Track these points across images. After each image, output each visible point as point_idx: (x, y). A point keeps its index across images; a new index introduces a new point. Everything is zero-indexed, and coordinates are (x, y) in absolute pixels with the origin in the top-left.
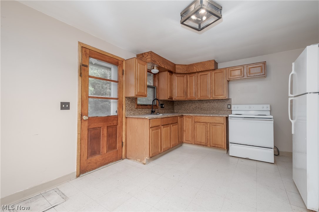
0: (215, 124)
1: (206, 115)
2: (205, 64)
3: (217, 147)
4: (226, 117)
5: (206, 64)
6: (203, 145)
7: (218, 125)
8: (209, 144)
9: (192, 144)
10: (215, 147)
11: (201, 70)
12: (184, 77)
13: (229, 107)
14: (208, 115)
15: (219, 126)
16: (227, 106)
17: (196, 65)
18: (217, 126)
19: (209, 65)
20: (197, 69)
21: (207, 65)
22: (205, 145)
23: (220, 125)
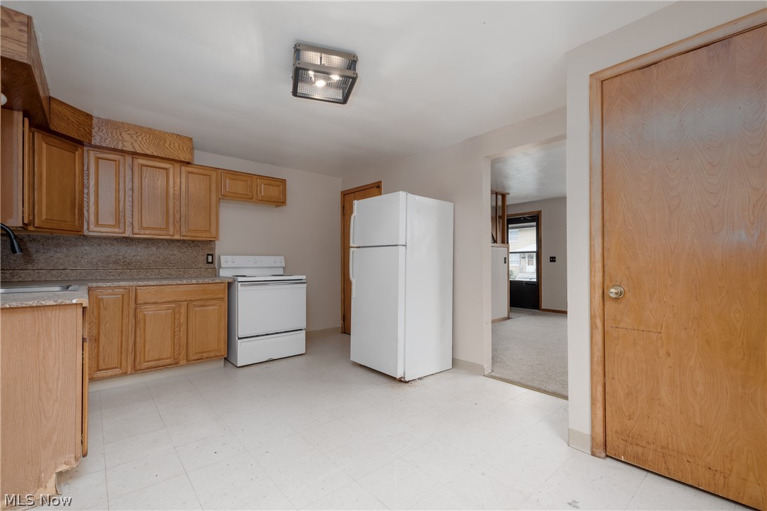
0: (202, 303)
1: (179, 282)
2: (165, 140)
3: (208, 358)
4: (229, 283)
5: (168, 142)
6: (165, 366)
7: (211, 302)
8: (185, 358)
9: (125, 374)
10: (202, 359)
11: (149, 153)
12: (75, 153)
13: (210, 260)
14: (185, 282)
15: (213, 305)
16: (206, 256)
17: (132, 132)
18: (209, 306)
19: (177, 147)
20: (135, 144)
21: (172, 146)
22: (173, 362)
23: (215, 302)
